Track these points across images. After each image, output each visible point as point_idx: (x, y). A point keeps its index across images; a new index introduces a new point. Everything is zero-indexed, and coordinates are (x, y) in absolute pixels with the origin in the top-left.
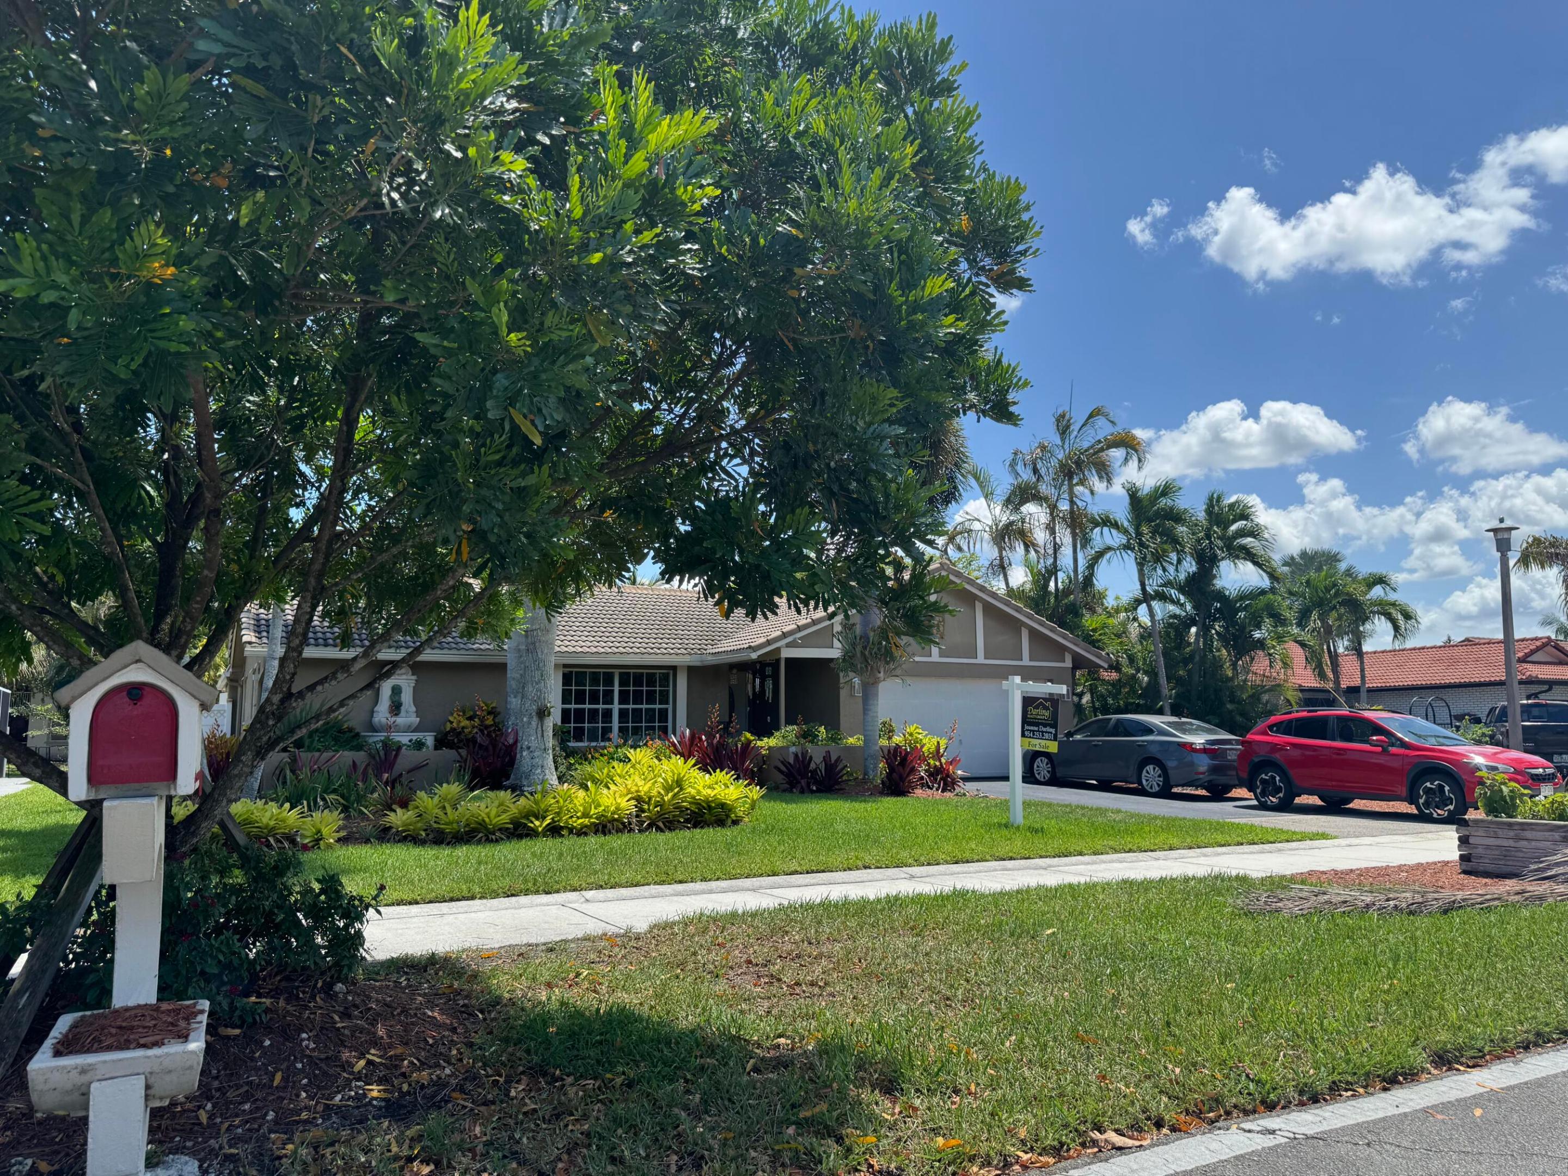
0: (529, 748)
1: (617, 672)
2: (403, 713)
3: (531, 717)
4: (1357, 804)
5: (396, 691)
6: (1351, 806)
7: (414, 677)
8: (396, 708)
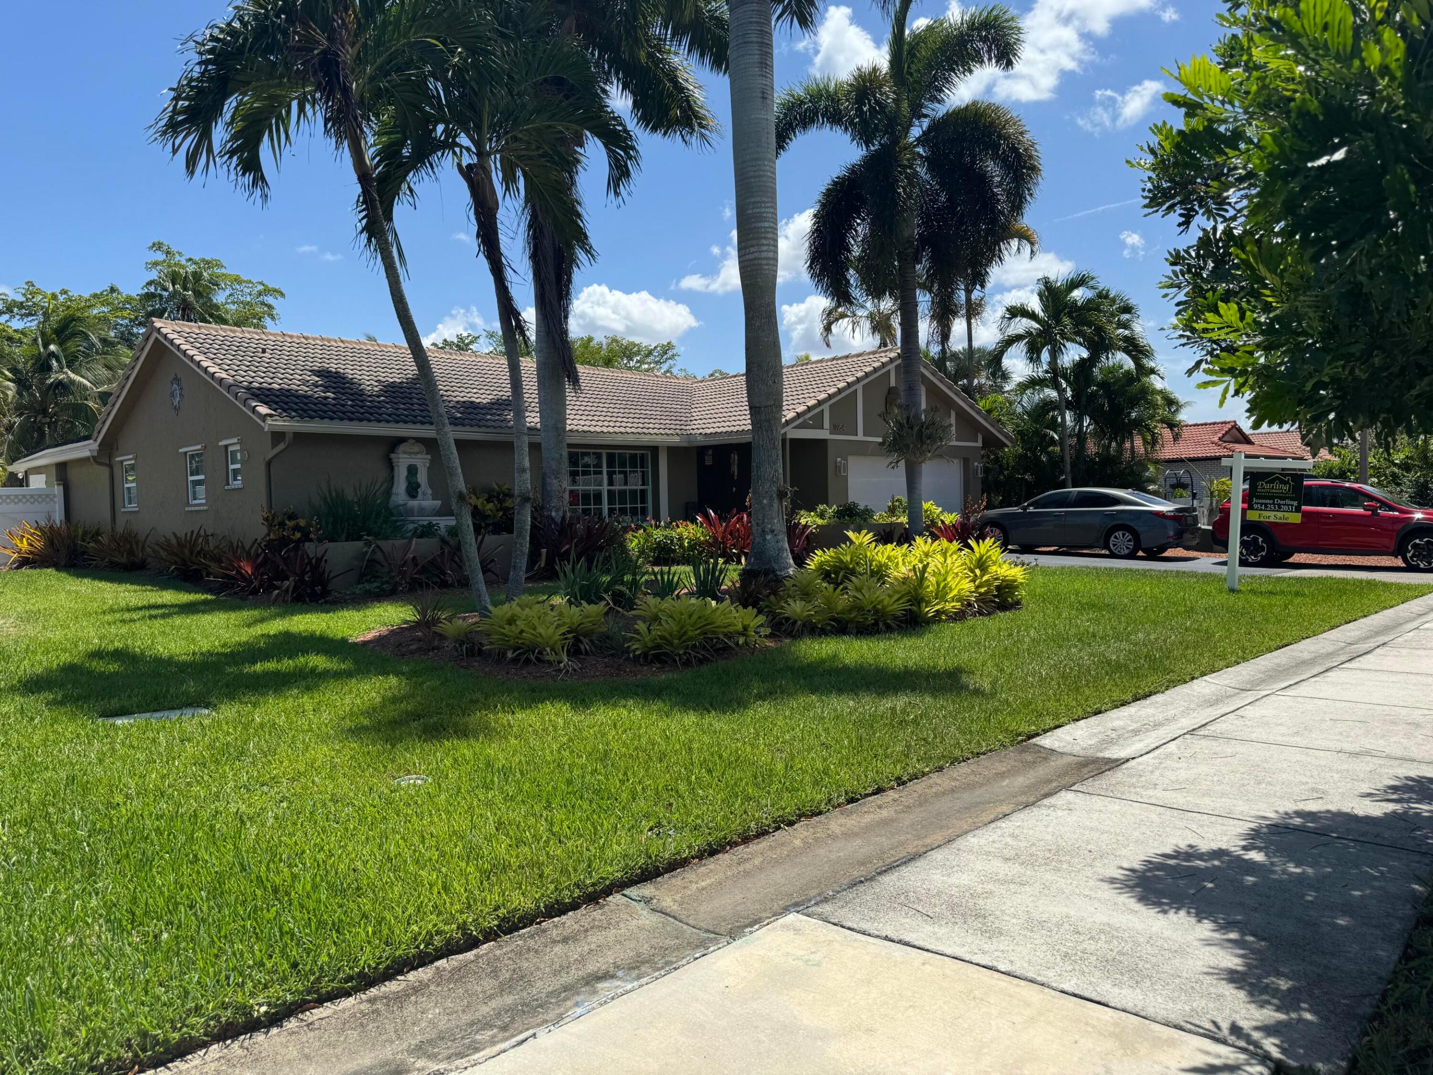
0: (772, 531)
1: (604, 452)
2: (420, 496)
3: (771, 499)
4: (1297, 558)
5: (412, 471)
6: (1291, 560)
7: (429, 457)
8: (413, 490)
